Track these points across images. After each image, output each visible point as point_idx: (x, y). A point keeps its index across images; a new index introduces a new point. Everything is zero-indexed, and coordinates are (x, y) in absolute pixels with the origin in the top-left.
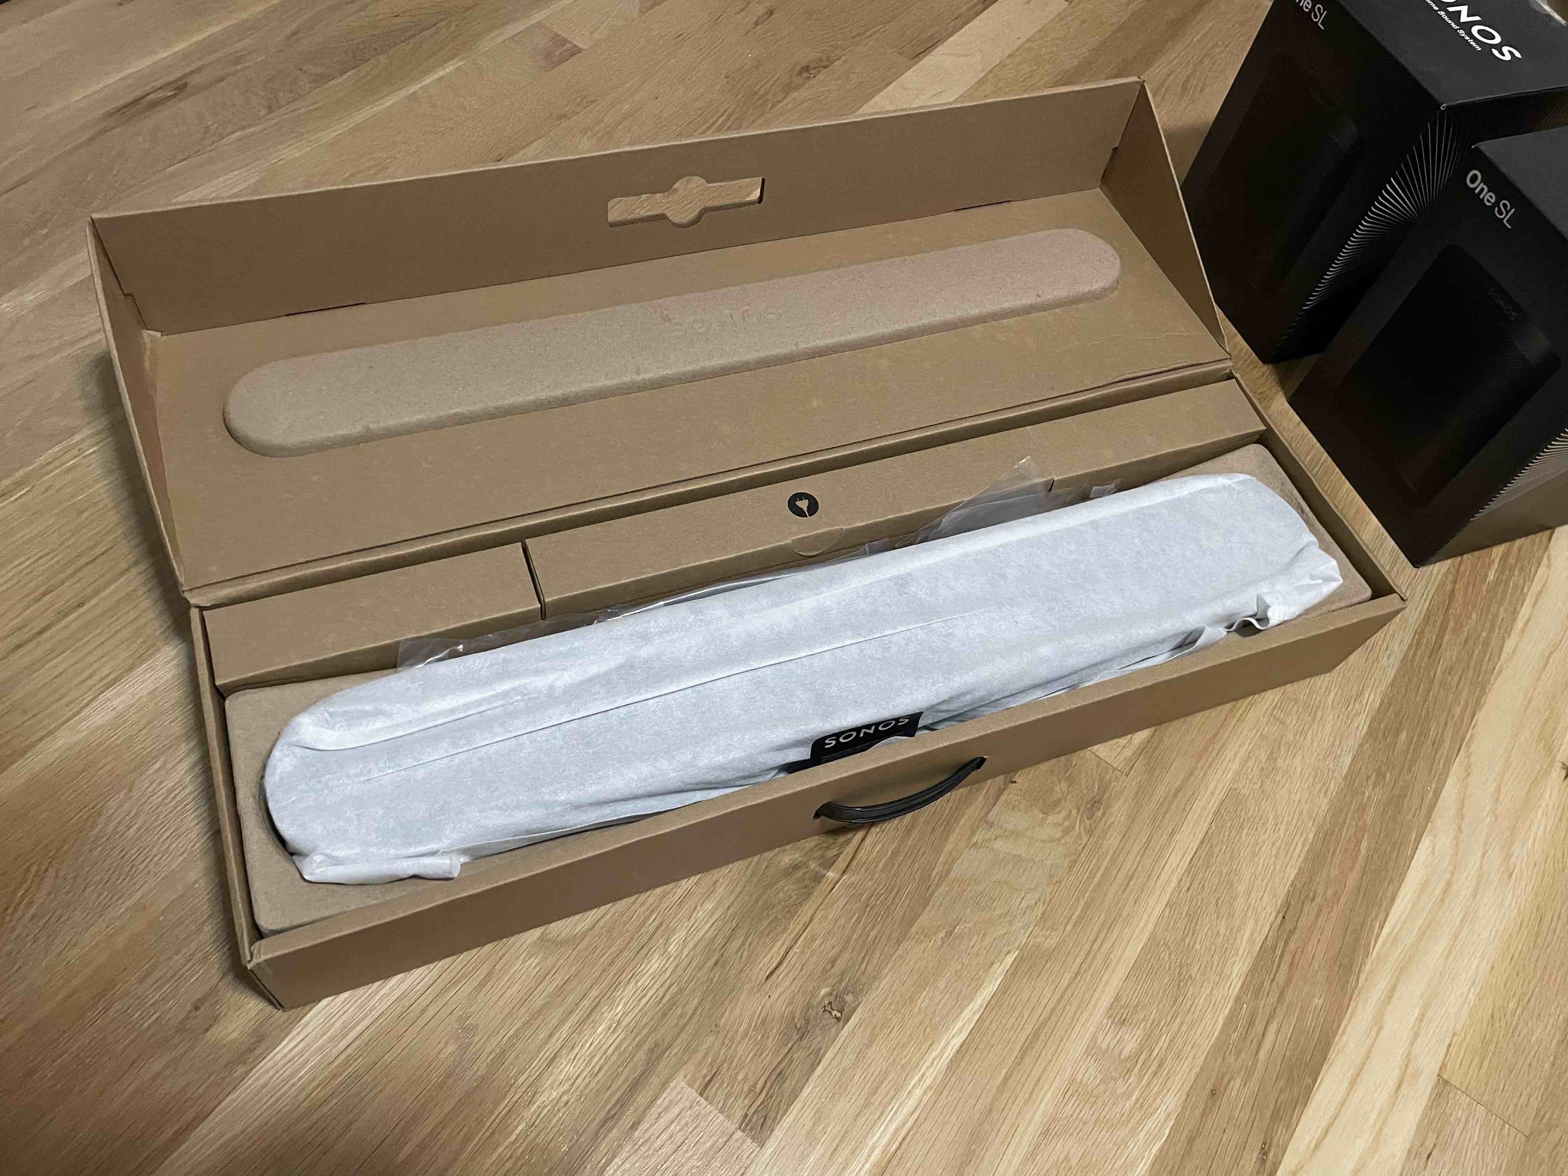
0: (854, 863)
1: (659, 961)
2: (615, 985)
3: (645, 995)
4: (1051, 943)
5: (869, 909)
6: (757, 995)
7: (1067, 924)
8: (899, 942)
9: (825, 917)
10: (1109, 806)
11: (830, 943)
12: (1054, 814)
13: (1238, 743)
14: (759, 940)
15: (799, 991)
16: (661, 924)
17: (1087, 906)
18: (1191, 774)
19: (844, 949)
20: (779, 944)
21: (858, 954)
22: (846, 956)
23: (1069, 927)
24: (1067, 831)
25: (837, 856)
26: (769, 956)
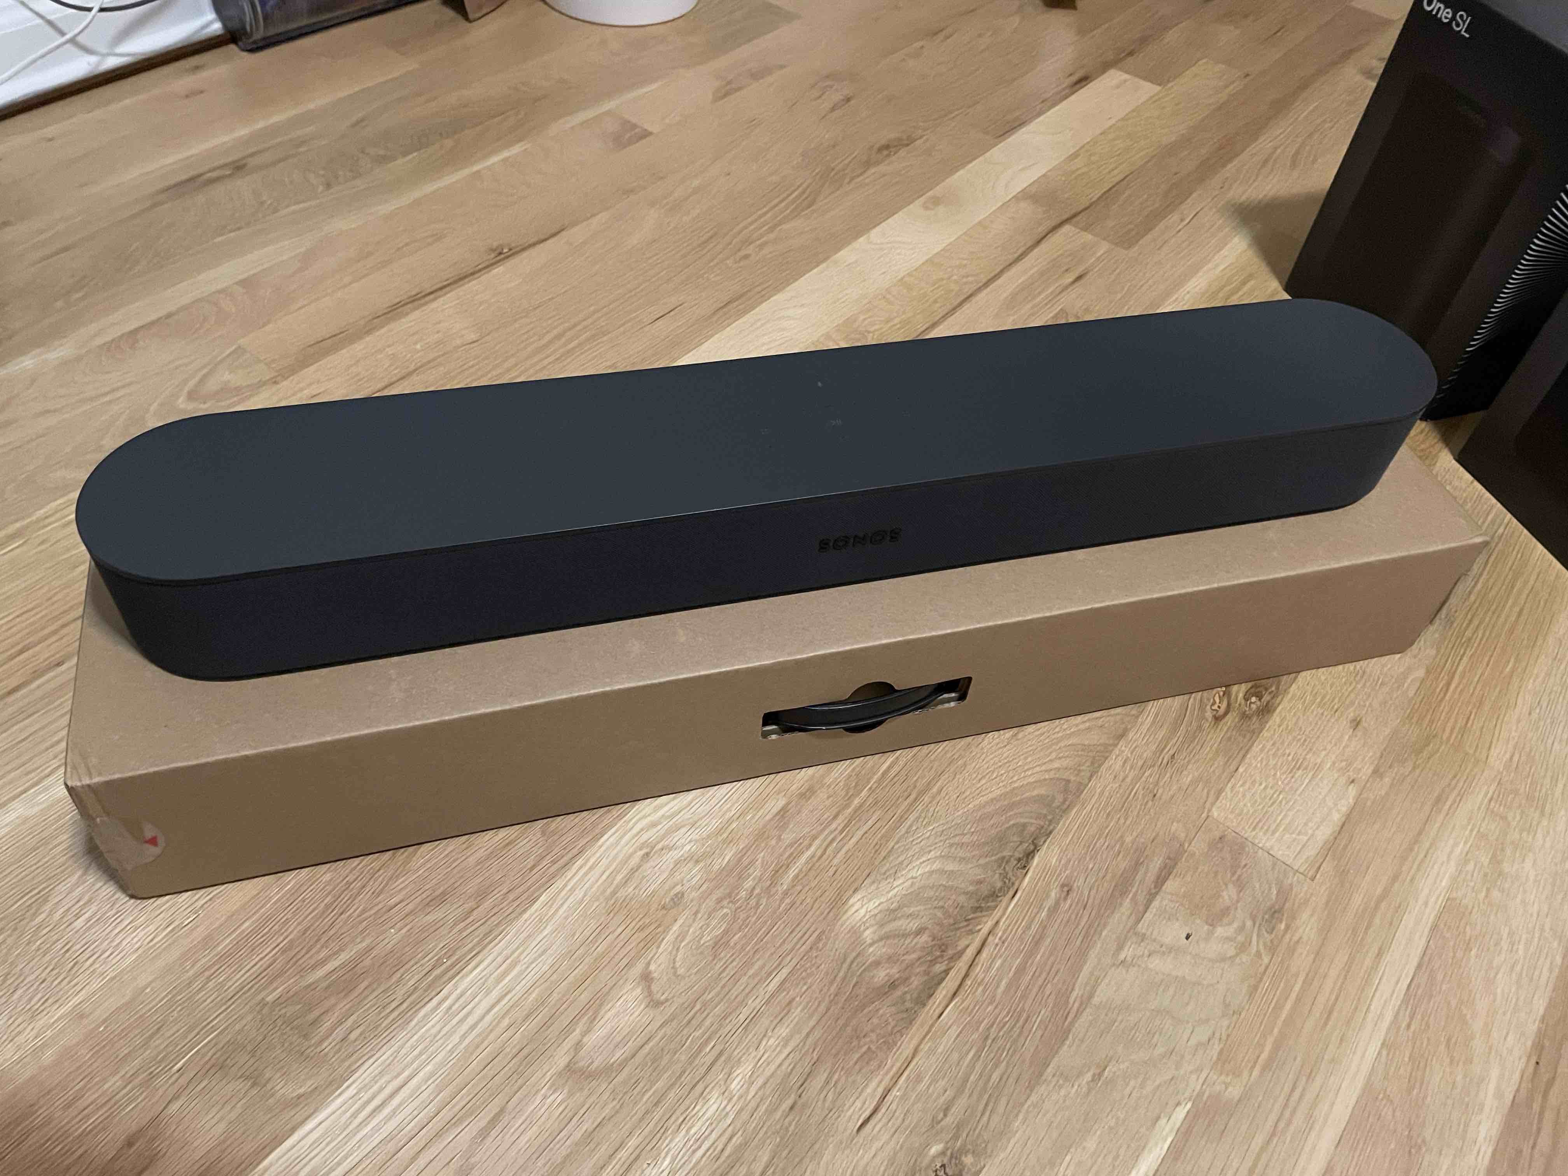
0: (968, 982)
1: (719, 1101)
2: (661, 1130)
3: (700, 1147)
4: (1234, 1092)
5: (990, 1041)
6: (847, 1152)
7: (1253, 1067)
8: (1031, 1088)
9: (932, 1051)
10: (1293, 918)
11: (942, 1083)
12: (1221, 926)
13: (1451, 842)
14: (847, 1077)
15: (901, 1148)
16: (721, 1054)
17: (1277, 1047)
18: (1395, 878)
19: (960, 1091)
20: (873, 1084)
21: (979, 1100)
22: (962, 1102)
23: (1256, 1073)
24: (1243, 948)
25: (947, 972)
26: (862, 1098)
